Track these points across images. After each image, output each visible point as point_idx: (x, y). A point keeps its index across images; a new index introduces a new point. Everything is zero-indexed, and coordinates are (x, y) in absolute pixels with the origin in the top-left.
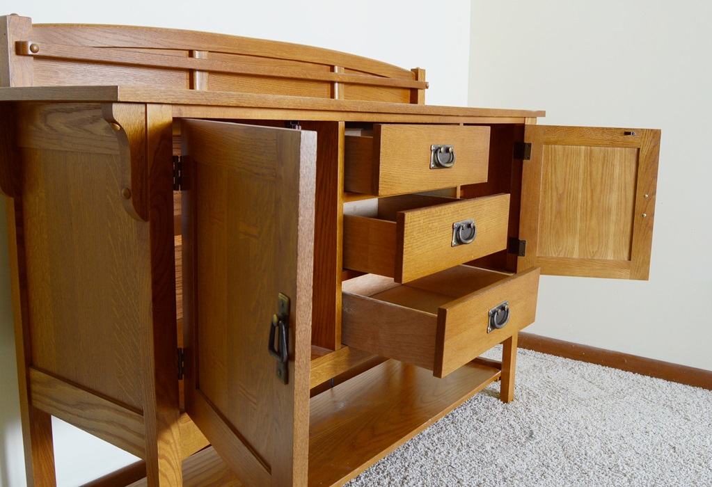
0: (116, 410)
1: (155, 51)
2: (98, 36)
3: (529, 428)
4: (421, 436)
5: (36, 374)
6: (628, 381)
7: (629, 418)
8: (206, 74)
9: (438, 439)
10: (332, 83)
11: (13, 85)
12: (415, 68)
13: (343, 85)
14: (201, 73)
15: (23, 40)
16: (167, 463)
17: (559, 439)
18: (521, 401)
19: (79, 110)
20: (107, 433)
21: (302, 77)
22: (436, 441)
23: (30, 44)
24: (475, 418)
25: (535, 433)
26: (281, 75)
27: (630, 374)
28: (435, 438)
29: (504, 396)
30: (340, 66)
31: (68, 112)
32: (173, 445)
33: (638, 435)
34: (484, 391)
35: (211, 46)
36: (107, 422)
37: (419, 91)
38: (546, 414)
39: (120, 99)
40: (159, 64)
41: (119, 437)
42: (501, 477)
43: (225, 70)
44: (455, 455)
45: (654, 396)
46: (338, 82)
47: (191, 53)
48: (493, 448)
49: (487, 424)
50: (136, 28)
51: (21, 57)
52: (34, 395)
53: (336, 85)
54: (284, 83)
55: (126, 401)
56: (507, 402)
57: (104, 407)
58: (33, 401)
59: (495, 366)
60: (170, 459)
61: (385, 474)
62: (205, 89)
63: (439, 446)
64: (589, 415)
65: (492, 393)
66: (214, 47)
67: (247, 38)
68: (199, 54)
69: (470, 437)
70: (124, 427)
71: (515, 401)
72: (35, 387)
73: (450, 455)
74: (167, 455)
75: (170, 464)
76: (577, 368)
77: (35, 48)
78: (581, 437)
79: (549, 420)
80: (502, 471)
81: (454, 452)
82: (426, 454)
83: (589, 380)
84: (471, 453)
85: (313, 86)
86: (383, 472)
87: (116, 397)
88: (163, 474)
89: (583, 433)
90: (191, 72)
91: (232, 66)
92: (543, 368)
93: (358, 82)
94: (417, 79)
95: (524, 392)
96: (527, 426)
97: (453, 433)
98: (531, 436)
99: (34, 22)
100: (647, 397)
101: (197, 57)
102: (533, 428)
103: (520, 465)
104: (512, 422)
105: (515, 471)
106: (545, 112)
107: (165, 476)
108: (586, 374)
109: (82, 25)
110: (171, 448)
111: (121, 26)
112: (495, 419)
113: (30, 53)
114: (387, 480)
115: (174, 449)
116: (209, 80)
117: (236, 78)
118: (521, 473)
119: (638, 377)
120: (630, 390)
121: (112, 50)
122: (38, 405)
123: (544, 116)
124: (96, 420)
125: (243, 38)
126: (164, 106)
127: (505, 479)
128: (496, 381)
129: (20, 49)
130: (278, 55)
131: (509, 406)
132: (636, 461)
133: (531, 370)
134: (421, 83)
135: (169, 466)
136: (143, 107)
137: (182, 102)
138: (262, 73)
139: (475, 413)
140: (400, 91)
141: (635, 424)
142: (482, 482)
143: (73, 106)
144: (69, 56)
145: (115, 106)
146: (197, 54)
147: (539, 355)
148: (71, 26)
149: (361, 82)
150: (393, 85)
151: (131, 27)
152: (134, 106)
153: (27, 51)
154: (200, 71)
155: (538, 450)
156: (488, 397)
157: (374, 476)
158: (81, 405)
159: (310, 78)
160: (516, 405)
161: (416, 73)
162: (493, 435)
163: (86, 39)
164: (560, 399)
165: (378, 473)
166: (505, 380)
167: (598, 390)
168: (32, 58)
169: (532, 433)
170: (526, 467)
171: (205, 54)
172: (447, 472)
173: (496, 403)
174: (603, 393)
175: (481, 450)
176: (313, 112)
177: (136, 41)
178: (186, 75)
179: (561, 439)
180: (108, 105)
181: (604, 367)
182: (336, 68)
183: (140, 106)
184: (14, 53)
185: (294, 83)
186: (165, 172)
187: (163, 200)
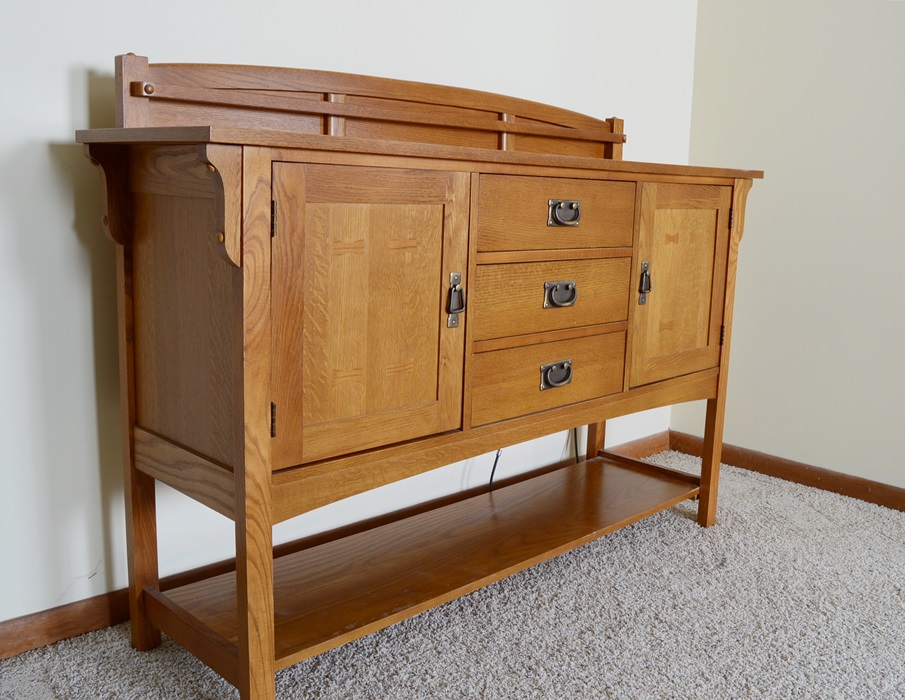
0: (210, 468)
1: (285, 94)
2: (220, 77)
3: (723, 555)
4: (588, 554)
5: (140, 434)
6: (868, 514)
7: (853, 554)
8: (342, 120)
9: (608, 558)
10: (500, 133)
11: (126, 126)
12: (611, 117)
13: (513, 136)
14: (336, 119)
15: (138, 80)
16: (255, 525)
17: (756, 570)
18: (723, 526)
19: (184, 153)
20: (201, 494)
21: (458, 125)
22: (605, 561)
23: (144, 85)
24: (659, 540)
25: (728, 561)
26: (432, 122)
27: (874, 507)
28: (604, 558)
29: (702, 519)
30: (509, 114)
31: (175, 155)
32: (263, 507)
33: (858, 573)
34: (675, 510)
35: (349, 88)
36: (202, 482)
37: (615, 146)
38: (750, 543)
39: (212, 139)
40: (286, 107)
41: (213, 498)
42: (671, 603)
43: (364, 116)
44: (623, 576)
45: (895, 532)
46: (507, 133)
47: (326, 97)
48: (671, 573)
49: (673, 547)
50: (263, 68)
51: (136, 99)
52: (138, 457)
53: (505, 135)
54: (438, 132)
55: (220, 460)
56: (705, 526)
57: (200, 465)
58: (137, 463)
59: (692, 481)
60: (259, 520)
61: (534, 589)
62: (341, 134)
63: (606, 566)
64: (804, 548)
65: (689, 515)
66: (352, 89)
67: (393, 80)
68: (335, 98)
69: (647, 559)
70: (217, 486)
71: (716, 526)
72: (139, 448)
73: (617, 576)
74: (256, 516)
75: (259, 526)
76: (807, 495)
77: (150, 89)
78: (785, 569)
79: (751, 549)
80: (674, 597)
81: (623, 573)
82: (589, 573)
83: (819, 509)
84: (643, 576)
85: (475, 136)
86: (532, 587)
87: (211, 456)
88: (250, 535)
89: (788, 565)
90: (326, 117)
91: (372, 112)
92: (764, 493)
93: (531, 132)
94: (612, 131)
95: (730, 517)
96: (721, 553)
97: (628, 554)
98: (722, 564)
99: (150, 62)
100: (885, 532)
101: (332, 100)
102: (728, 555)
103: (699, 593)
104: (703, 548)
105: (690, 598)
106: (762, 172)
107: (254, 538)
108: (817, 503)
109: (203, 65)
110: (261, 509)
111: (245, 66)
112: (684, 543)
113: (145, 94)
114: (535, 595)
115: (264, 510)
116: (345, 126)
117: (380, 125)
118: (697, 601)
119: (884, 510)
120: (867, 524)
121: (232, 92)
122: (140, 467)
123: (762, 177)
124: (192, 480)
125: (388, 79)
126: (262, 149)
127: (674, 607)
128: (693, 499)
129: (135, 90)
130: (431, 99)
131: (706, 531)
132: (844, 601)
133: (748, 494)
134: (617, 136)
135: (257, 528)
136: (239, 149)
137: (280, 144)
138: (408, 120)
139: (662, 534)
140: (591, 145)
141: (858, 561)
142: (647, 606)
143: (179, 149)
144: (186, 98)
145: (208, 146)
146: (333, 98)
147: (764, 477)
148: (191, 66)
149: (535, 133)
150: (577, 137)
151: (258, 67)
152: (229, 147)
153: (141, 92)
154: (335, 116)
155: (727, 579)
156: (684, 519)
157: (521, 591)
158: (179, 464)
159: (468, 126)
160: (714, 531)
161: (611, 122)
162: (675, 560)
163: (206, 79)
164: (774, 528)
165: (526, 588)
166: (703, 499)
167: (825, 520)
168: (148, 99)
169: (724, 560)
170: (705, 595)
171: (341, 98)
172: (607, 595)
173: (691, 526)
174: (831, 524)
175: (656, 574)
176: (439, 161)
177: (263, 82)
178: (319, 121)
179: (759, 570)
180: (203, 146)
181: (842, 497)
182: (505, 116)
183: (236, 147)
184: (128, 93)
185: (451, 132)
186: (261, 217)
187: (258, 246)
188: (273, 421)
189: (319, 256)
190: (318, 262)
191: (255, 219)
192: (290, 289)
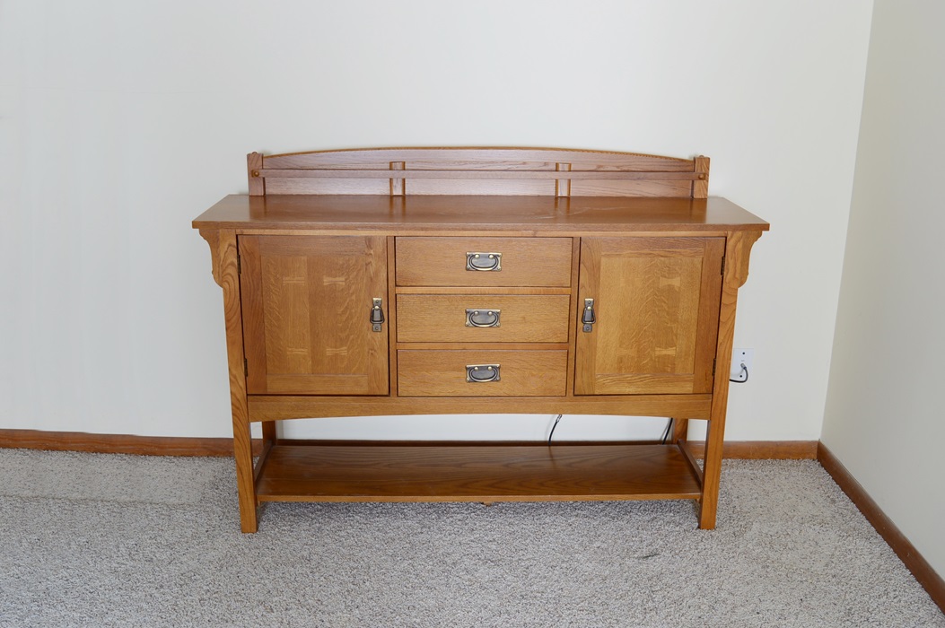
51: (255, 177)
56: (699, 528)
74: (238, 415)
75: (240, 421)
77: (256, 174)
134: (690, 175)
182: (560, 166)
184: (250, 175)
186: (232, 264)
187: (230, 278)
188: (246, 368)
189: (273, 285)
190: (272, 287)
191: (229, 265)
192: (253, 301)
